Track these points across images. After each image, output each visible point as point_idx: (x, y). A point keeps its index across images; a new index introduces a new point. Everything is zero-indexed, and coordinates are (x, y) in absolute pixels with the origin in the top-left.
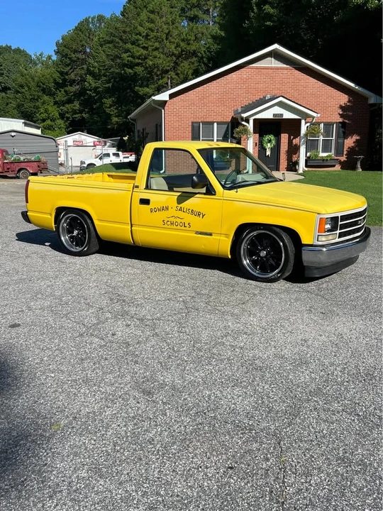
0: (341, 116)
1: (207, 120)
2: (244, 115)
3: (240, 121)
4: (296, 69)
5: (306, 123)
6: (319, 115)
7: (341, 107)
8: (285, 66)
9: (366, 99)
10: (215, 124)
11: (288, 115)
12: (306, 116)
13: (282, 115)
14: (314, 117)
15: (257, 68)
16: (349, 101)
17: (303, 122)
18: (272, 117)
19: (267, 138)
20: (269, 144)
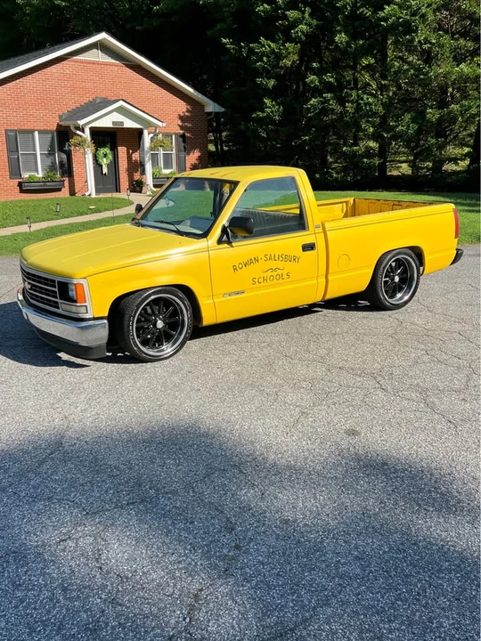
0: (182, 128)
1: (26, 128)
2: (81, 123)
3: (72, 129)
4: (127, 66)
5: (149, 133)
6: (164, 125)
7: (181, 118)
8: (114, 61)
9: (202, 106)
10: (36, 133)
11: (129, 124)
12: (149, 124)
13: (122, 123)
14: (156, 127)
15: (81, 62)
16: (188, 111)
17: (146, 132)
18: (111, 126)
19: (102, 151)
20: (105, 159)
